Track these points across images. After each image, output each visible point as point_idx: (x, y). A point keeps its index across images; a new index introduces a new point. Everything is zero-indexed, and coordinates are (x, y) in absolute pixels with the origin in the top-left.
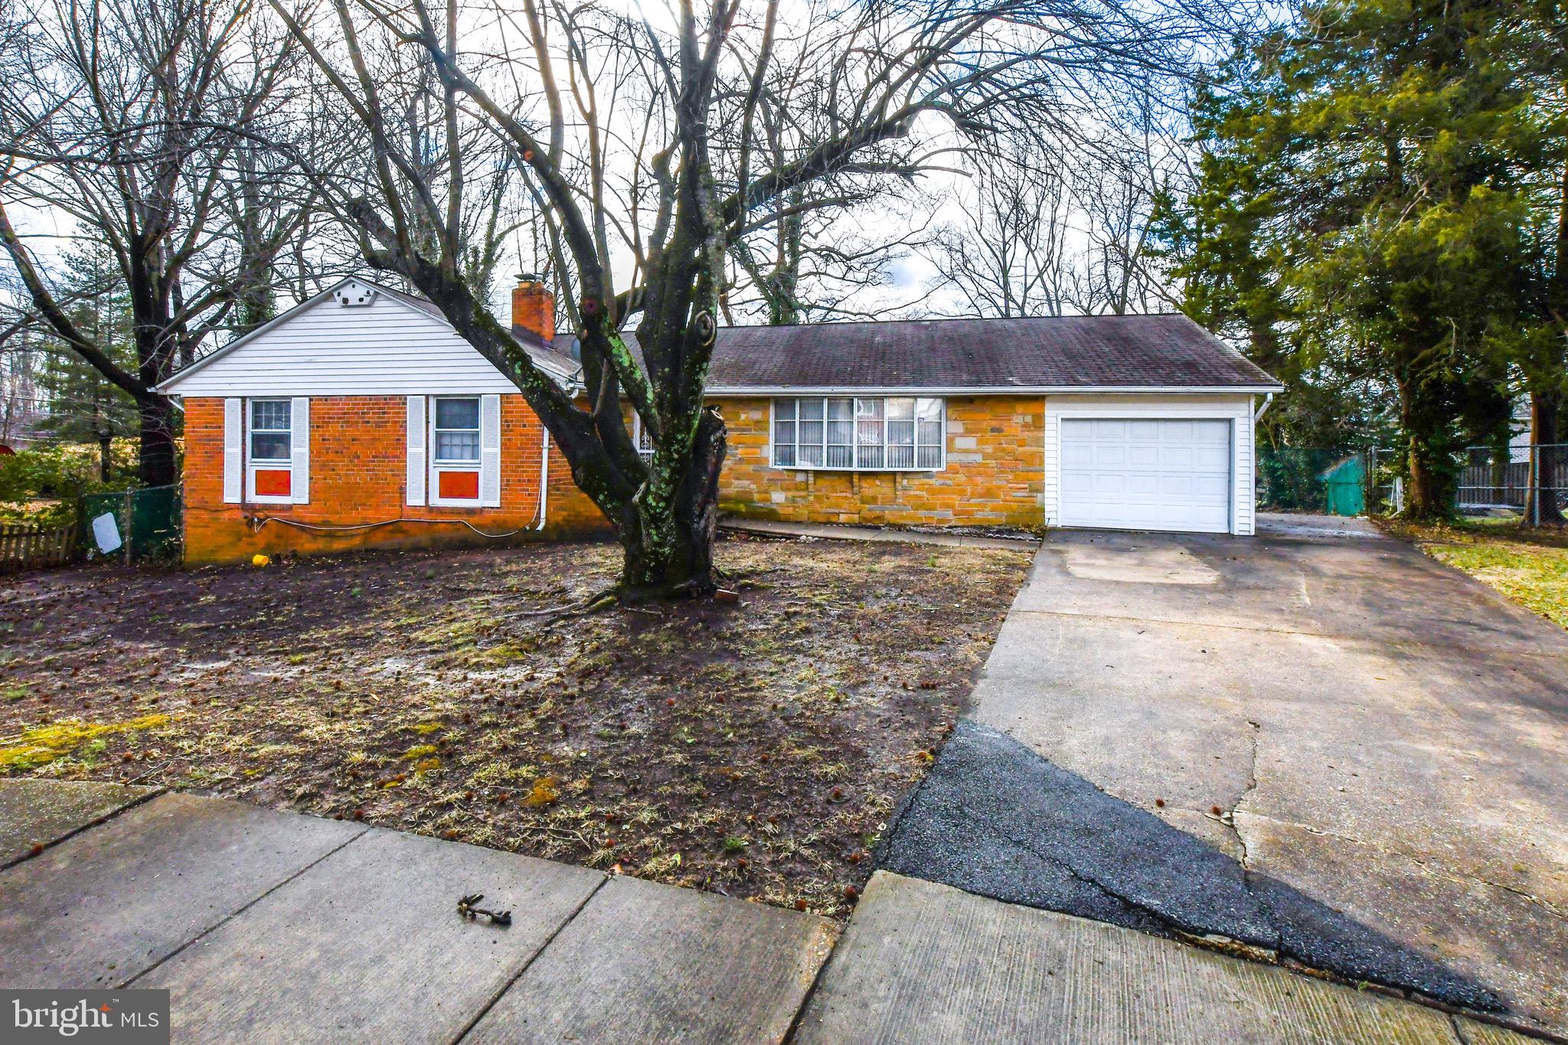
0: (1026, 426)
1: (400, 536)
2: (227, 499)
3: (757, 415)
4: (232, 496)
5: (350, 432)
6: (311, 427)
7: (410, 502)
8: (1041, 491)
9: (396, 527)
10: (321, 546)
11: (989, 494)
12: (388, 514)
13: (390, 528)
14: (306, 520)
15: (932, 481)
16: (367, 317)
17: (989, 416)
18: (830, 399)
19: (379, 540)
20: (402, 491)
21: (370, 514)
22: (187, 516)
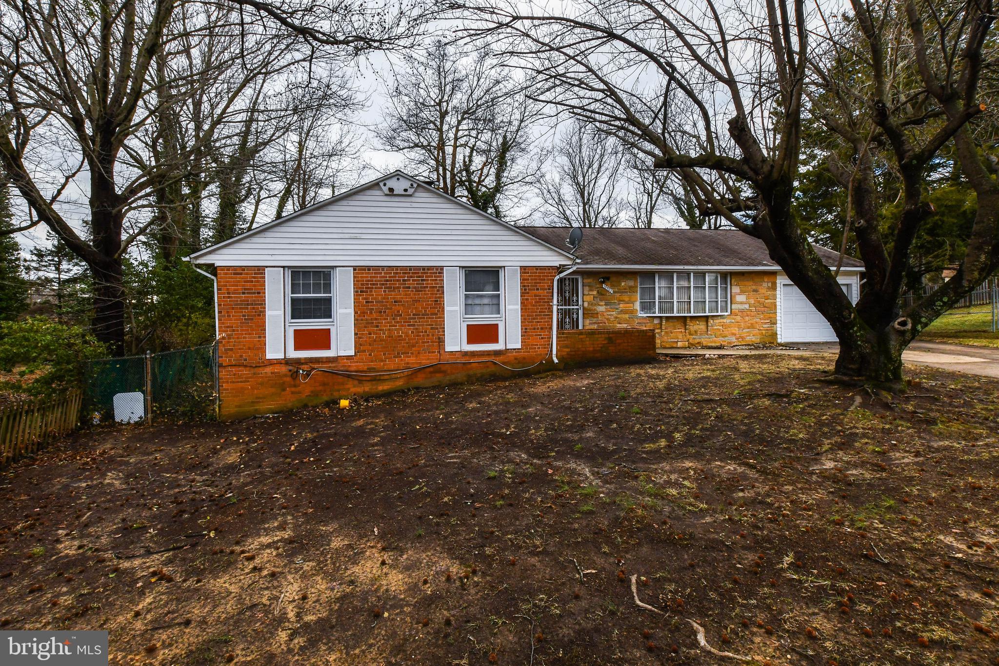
0: (769, 288)
1: (438, 375)
2: (270, 355)
3: (631, 283)
4: (273, 353)
5: (392, 296)
6: (356, 292)
7: (448, 348)
8: (776, 324)
9: (436, 369)
10: (367, 389)
11: (752, 326)
12: (427, 359)
13: (431, 369)
14: (353, 369)
15: (725, 321)
16: (408, 205)
17: (751, 283)
18: (677, 273)
19: (420, 380)
20: (441, 341)
21: (412, 360)
22: (223, 373)
